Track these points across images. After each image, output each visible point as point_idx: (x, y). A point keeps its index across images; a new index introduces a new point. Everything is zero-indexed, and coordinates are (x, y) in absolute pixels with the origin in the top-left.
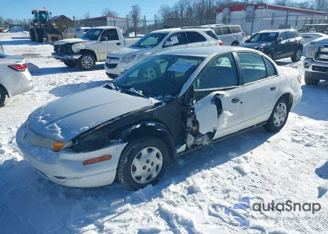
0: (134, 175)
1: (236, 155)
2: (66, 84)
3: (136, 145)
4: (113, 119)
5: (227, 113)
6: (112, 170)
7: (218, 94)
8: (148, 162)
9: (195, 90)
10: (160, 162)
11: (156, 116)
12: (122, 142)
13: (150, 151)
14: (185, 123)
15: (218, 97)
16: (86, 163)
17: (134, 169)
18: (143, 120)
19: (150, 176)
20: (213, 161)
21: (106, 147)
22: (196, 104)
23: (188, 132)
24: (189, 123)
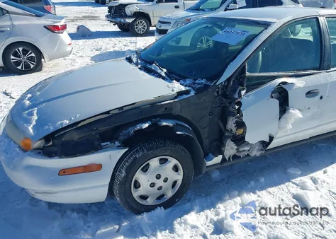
0: (136, 194)
1: (300, 173)
2: (112, 50)
3: (141, 154)
4: (107, 112)
5: (295, 113)
6: (103, 186)
7: (285, 83)
8: (158, 177)
9: (248, 74)
10: (179, 177)
11: (176, 111)
12: (118, 147)
13: (163, 161)
14: (225, 123)
15: (284, 86)
16: (64, 172)
17: (137, 185)
18: (155, 117)
19: (163, 196)
20: (262, 180)
21: (93, 153)
22: (246, 97)
23: (228, 137)
24: (231, 124)
